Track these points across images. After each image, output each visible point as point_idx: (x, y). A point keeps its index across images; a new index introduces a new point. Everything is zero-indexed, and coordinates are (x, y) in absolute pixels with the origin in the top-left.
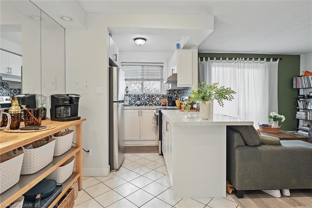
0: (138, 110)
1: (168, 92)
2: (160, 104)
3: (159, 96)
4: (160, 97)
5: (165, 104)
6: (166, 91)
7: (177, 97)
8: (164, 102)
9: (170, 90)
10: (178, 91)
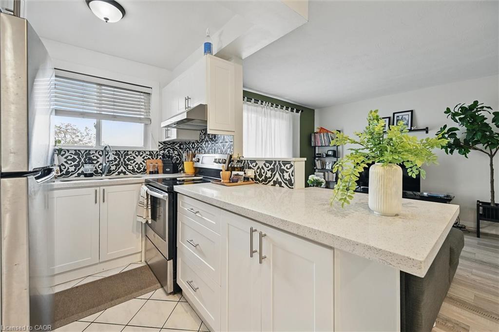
1: (161, 146)
2: (145, 170)
3: (141, 154)
4: (144, 155)
5: (156, 170)
6: (158, 144)
7: (179, 155)
8: (154, 166)
9: (164, 143)
10: (180, 145)
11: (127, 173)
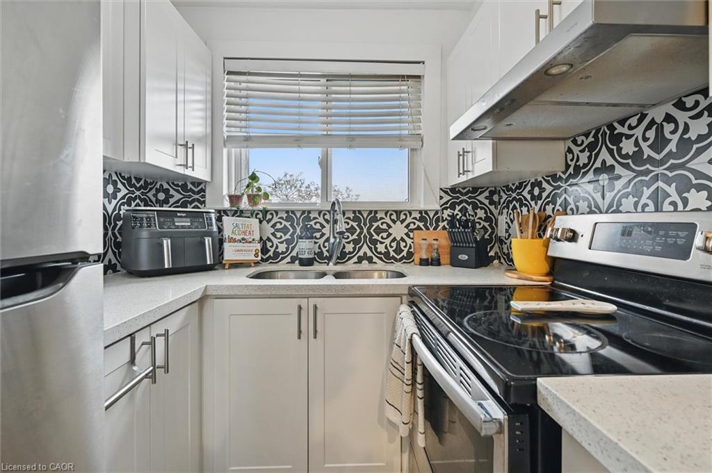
0: (295, 302)
1: (446, 198)
2: (410, 255)
3: (403, 217)
4: (409, 220)
5: (435, 255)
6: (438, 193)
7: (487, 219)
8: (430, 245)
9: (453, 189)
10: (492, 193)
11: (375, 259)
